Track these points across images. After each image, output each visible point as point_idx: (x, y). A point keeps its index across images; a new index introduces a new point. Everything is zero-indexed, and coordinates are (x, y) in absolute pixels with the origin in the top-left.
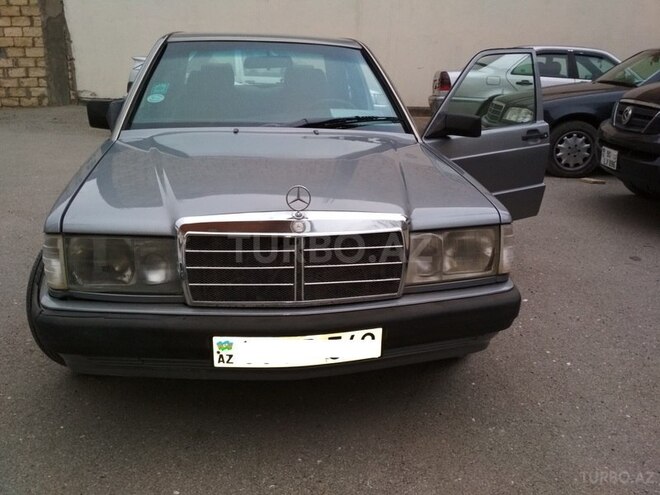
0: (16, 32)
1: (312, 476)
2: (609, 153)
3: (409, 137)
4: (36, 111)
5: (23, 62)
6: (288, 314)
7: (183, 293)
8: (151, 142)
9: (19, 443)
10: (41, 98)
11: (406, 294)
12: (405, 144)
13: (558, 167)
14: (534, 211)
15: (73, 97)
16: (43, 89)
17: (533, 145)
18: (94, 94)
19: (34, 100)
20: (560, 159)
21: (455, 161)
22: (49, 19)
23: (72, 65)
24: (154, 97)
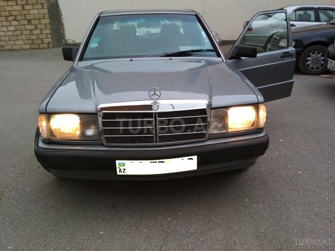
0: (35, 12)
1: (165, 226)
2: (331, 62)
3: (219, 59)
4: (47, 50)
5: (39, 26)
6: (156, 149)
7: (102, 140)
8: (92, 67)
9: (32, 210)
10: (49, 44)
11: (209, 139)
12: (217, 63)
13: (307, 69)
14: (288, 94)
15: (64, 43)
16: (49, 39)
17: (286, 60)
18: (74, 41)
19: (45, 45)
20: (308, 66)
21: (240, 71)
22: (51, 4)
23: (63, 27)
24: (93, 45)
